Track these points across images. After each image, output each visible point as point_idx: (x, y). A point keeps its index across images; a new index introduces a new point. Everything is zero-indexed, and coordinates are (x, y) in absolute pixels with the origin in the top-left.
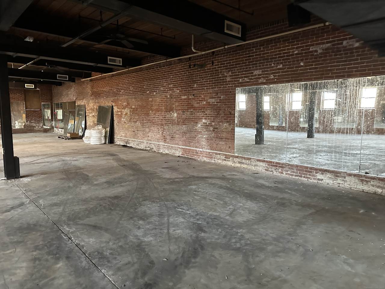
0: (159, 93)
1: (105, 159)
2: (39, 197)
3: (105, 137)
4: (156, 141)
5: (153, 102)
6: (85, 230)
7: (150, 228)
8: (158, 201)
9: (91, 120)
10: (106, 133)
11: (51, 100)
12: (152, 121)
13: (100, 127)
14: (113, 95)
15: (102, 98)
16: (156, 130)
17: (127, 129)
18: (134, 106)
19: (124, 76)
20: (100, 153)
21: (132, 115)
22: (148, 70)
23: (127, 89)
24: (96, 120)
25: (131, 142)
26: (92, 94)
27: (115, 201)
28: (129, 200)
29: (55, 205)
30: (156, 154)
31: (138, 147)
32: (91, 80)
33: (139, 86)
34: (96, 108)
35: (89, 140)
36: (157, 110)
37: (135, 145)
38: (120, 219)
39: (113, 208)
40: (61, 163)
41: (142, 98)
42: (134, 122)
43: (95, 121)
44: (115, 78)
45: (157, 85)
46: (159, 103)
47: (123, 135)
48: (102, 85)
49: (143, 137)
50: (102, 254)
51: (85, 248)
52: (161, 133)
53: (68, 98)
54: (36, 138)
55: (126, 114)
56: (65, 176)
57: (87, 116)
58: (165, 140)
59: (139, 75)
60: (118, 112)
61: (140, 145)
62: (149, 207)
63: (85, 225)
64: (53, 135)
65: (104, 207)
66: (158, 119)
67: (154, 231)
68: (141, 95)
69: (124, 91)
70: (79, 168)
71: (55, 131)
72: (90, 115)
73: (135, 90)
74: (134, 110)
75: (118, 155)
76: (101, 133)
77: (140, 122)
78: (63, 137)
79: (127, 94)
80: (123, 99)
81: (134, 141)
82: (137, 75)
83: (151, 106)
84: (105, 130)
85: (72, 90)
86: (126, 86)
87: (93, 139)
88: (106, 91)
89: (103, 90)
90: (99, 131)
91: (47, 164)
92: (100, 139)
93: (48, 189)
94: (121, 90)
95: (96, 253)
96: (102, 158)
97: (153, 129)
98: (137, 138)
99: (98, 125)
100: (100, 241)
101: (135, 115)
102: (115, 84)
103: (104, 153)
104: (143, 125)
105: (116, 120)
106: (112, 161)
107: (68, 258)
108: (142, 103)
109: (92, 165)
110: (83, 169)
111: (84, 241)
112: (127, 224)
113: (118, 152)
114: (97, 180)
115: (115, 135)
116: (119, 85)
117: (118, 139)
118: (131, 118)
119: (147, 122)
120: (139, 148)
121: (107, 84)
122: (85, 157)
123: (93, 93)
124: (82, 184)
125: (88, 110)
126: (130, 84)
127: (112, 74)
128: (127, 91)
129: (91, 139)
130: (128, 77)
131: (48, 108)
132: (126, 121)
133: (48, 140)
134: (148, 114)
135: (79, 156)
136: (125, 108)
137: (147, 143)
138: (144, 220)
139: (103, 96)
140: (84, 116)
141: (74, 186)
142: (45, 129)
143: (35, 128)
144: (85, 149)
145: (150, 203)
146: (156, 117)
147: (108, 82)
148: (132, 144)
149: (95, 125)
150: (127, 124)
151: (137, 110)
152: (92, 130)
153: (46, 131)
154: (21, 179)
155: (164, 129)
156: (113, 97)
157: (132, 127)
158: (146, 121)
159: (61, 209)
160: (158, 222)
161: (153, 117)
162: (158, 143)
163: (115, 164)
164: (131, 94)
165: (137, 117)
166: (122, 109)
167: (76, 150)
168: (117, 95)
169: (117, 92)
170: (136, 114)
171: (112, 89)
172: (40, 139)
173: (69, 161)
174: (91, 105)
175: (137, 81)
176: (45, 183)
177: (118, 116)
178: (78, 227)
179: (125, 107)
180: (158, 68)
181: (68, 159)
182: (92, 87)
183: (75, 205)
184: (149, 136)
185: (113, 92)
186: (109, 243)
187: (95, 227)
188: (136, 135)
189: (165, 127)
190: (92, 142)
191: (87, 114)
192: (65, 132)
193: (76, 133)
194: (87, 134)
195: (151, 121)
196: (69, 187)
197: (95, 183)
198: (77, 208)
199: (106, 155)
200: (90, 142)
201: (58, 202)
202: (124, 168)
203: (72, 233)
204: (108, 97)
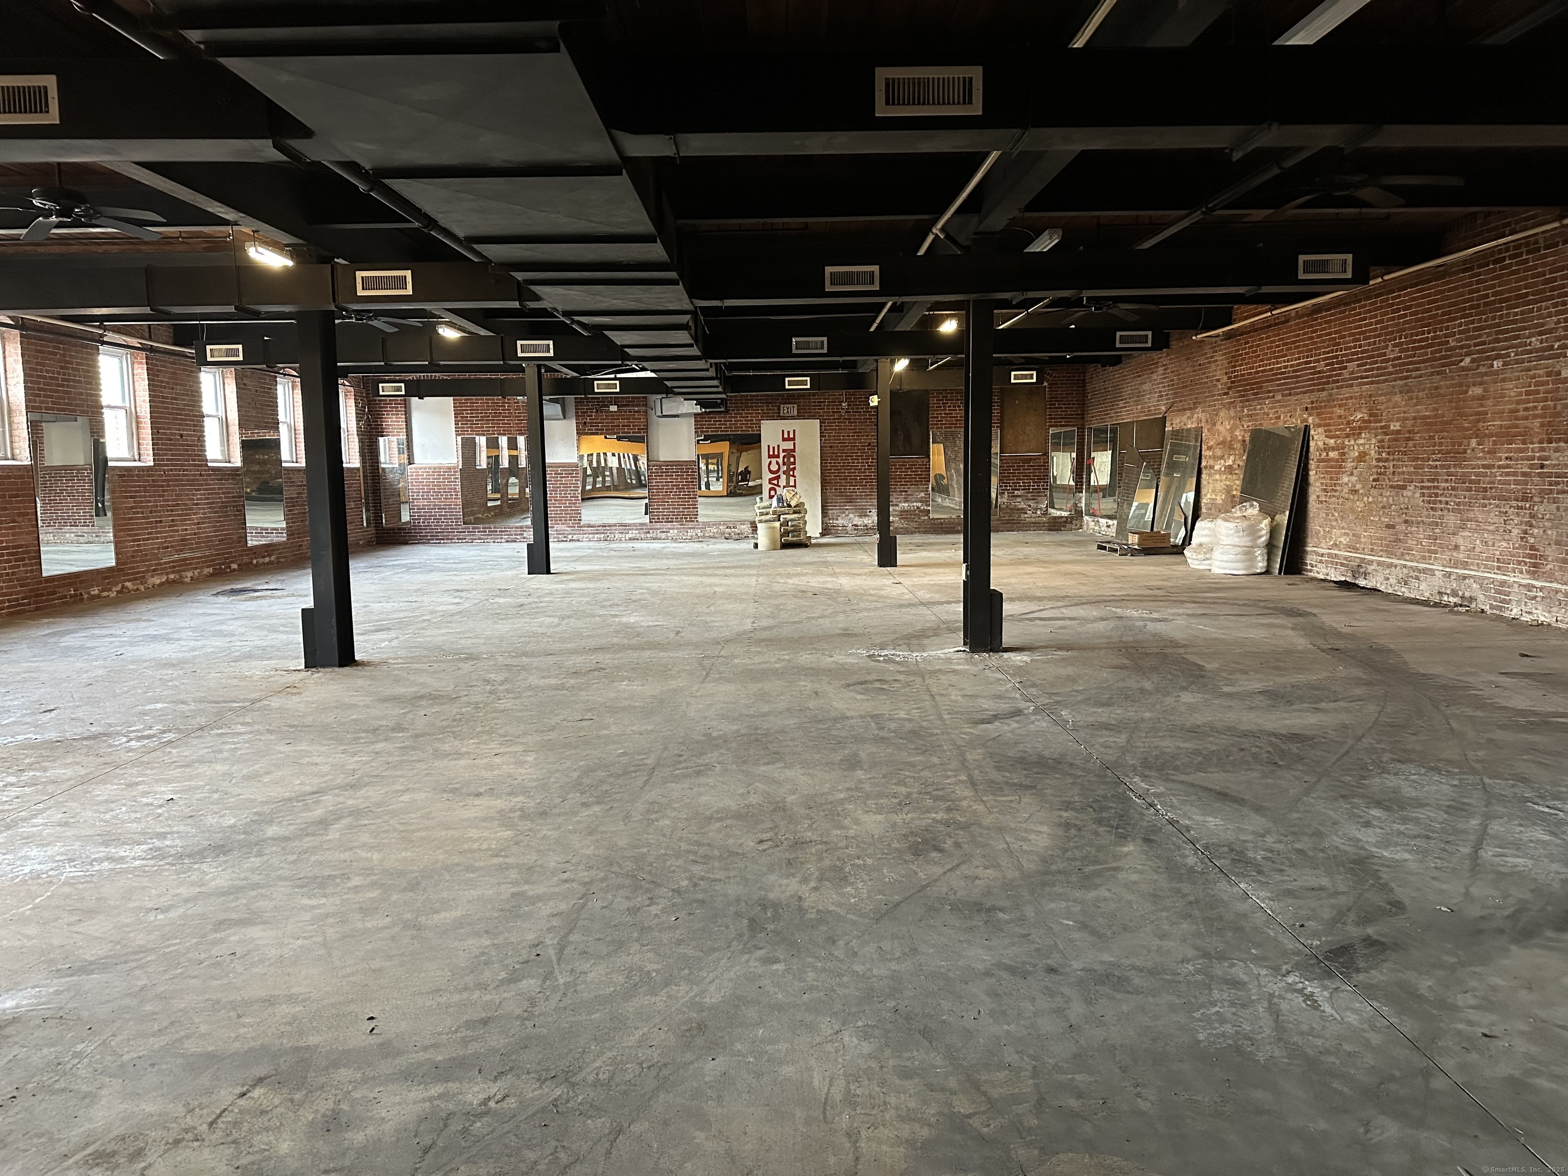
0: (1517, 362)
1: (1263, 625)
2: (1058, 702)
3: (1270, 547)
4: (1492, 568)
5: (1490, 402)
6: (1193, 797)
7: (1406, 832)
8: (1457, 770)
9: (1219, 486)
10: (1273, 532)
11: (1080, 417)
12: (1479, 482)
13: (1253, 510)
14: (1314, 385)
15: (1268, 397)
16: (1496, 520)
17: (1363, 518)
18: (1398, 424)
19: (1365, 306)
20: (1244, 605)
21: (1387, 460)
22: (1472, 269)
23: (1372, 357)
24: (1237, 482)
25: (1376, 571)
26: (1229, 388)
27: (1294, 748)
28: (1343, 751)
29: (1106, 727)
30: (1487, 621)
31: (1404, 591)
32: (1229, 336)
33: (1427, 339)
34: (1240, 438)
35: (1207, 559)
36: (1507, 436)
37: (1393, 581)
38: (1307, 792)
39: (1281, 763)
40: (1112, 625)
41: (1437, 388)
42: (1391, 487)
43: (1234, 487)
44: (1326, 316)
45: (1513, 330)
46: (1519, 402)
47: (1344, 540)
48: (1271, 348)
49: (1429, 551)
50: (1241, 853)
51: (1192, 832)
52: (1515, 532)
53: (1139, 407)
54: (1028, 549)
55: (1362, 457)
56: (1127, 662)
57: (1204, 472)
58: (1535, 565)
59: (1430, 295)
60: (1327, 449)
61: (1414, 583)
62: (1414, 781)
63: (1193, 785)
64: (1077, 538)
65: (1255, 756)
66: (1508, 474)
67: (1418, 842)
68: (1432, 374)
69: (1358, 366)
70: (1171, 642)
71: (1085, 527)
72: (1217, 467)
73: (1407, 357)
74: (1396, 440)
75: (1315, 615)
76: (1252, 531)
77: (1422, 488)
78: (1116, 547)
79: (1372, 376)
80: (1351, 398)
81: (1390, 565)
82: (1423, 297)
83: (1479, 421)
84: (1273, 519)
85: (1154, 376)
86: (1369, 344)
87: (1222, 553)
88: (1284, 373)
89: (1272, 369)
90: (1245, 524)
91: (1068, 623)
92: (1249, 553)
93: (1081, 688)
94: (1349, 361)
95: (1226, 849)
96: (1254, 620)
97: (1480, 517)
98: (1403, 554)
99: (1245, 501)
100: (1238, 827)
101: (1398, 460)
102: (1324, 341)
103: (1262, 604)
104: (1432, 498)
105: (1316, 481)
106: (1289, 632)
107: (1147, 840)
108: (1436, 409)
109: (1216, 639)
110: (1184, 646)
111: (1189, 818)
112: (1325, 808)
113: (1316, 606)
114: (1231, 683)
115: (1309, 540)
116: (1339, 344)
117: (1322, 555)
118: (1380, 474)
119: (1453, 489)
120: (1407, 595)
121: (1293, 343)
122: (1190, 612)
123: (1233, 382)
124: (1184, 689)
125: (1209, 448)
126: (1386, 334)
127: (1314, 305)
128: (1371, 364)
129: (1217, 555)
130: (1381, 308)
131: (1067, 447)
132: (1358, 486)
133: (1064, 554)
134: (1458, 455)
135: (1171, 608)
136: (1360, 434)
137: (1448, 575)
138: (1387, 809)
139: (1270, 392)
140: (1194, 468)
141: (1157, 690)
142: (1055, 518)
143: (1023, 516)
144: (1191, 589)
145: (1423, 771)
146: (1499, 467)
147: (1298, 335)
148: (1380, 578)
149: (1233, 502)
150: (1364, 495)
151: (1409, 439)
152: (1219, 522)
153: (1056, 525)
154: (1006, 655)
155: (1532, 516)
156: (1312, 391)
157: (1384, 507)
158: (1447, 481)
159: (1122, 739)
160: (1440, 823)
161: (1484, 467)
162: (1499, 577)
163: (1301, 642)
164: (1392, 373)
165: (1407, 468)
166: (1348, 436)
167: (1159, 589)
168: (1328, 383)
169: (1330, 370)
170: (1405, 453)
171: (1310, 362)
172: (1043, 550)
173: (1138, 620)
174: (1224, 427)
175: (1417, 320)
176: (1070, 670)
177: (1327, 467)
178: (1171, 785)
179: (1360, 428)
180: (1521, 254)
181: (1135, 614)
182: (1233, 361)
183: (1164, 736)
184: (1456, 547)
185: (1312, 374)
186: (1263, 836)
187: (1223, 796)
188: (1398, 540)
189: (1540, 509)
190: (1217, 563)
191: (1204, 464)
192: (1122, 530)
193: (1159, 532)
194: (1203, 536)
195: (1471, 482)
196: (1142, 690)
197: (1226, 689)
198: (1168, 745)
199: (1271, 612)
200: (1210, 565)
201: (1113, 722)
202: (1334, 657)
203: (1156, 795)
204: (1290, 394)
